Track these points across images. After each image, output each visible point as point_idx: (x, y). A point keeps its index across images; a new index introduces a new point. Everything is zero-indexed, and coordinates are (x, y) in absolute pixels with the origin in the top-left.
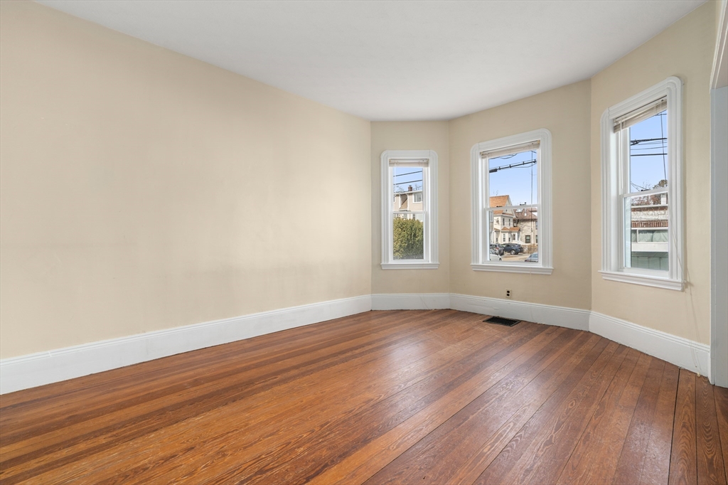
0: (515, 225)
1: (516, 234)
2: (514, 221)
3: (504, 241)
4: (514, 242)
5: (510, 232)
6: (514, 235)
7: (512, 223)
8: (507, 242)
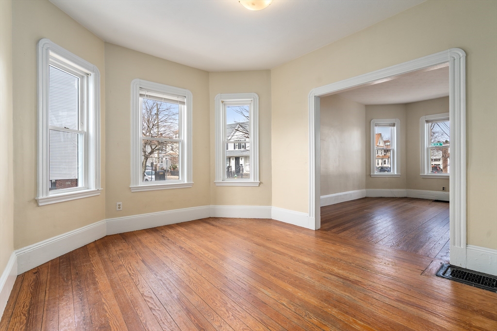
0: (385, 154)
1: (387, 160)
2: (385, 151)
3: (378, 165)
4: (385, 165)
5: (382, 159)
6: (385, 161)
7: (383, 153)
8: (380, 165)
